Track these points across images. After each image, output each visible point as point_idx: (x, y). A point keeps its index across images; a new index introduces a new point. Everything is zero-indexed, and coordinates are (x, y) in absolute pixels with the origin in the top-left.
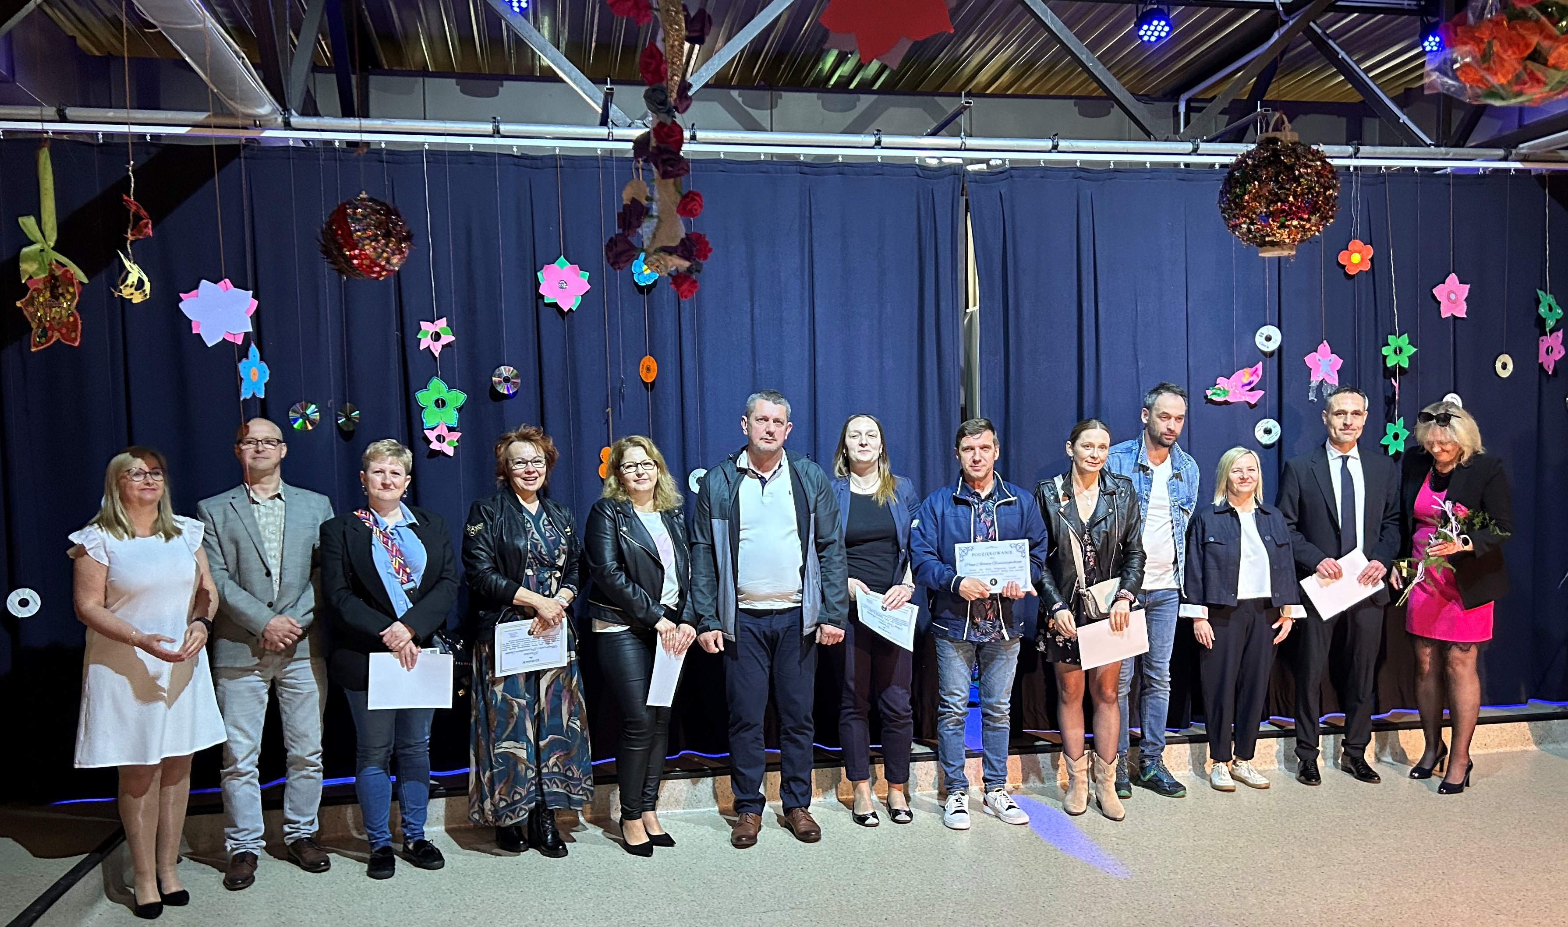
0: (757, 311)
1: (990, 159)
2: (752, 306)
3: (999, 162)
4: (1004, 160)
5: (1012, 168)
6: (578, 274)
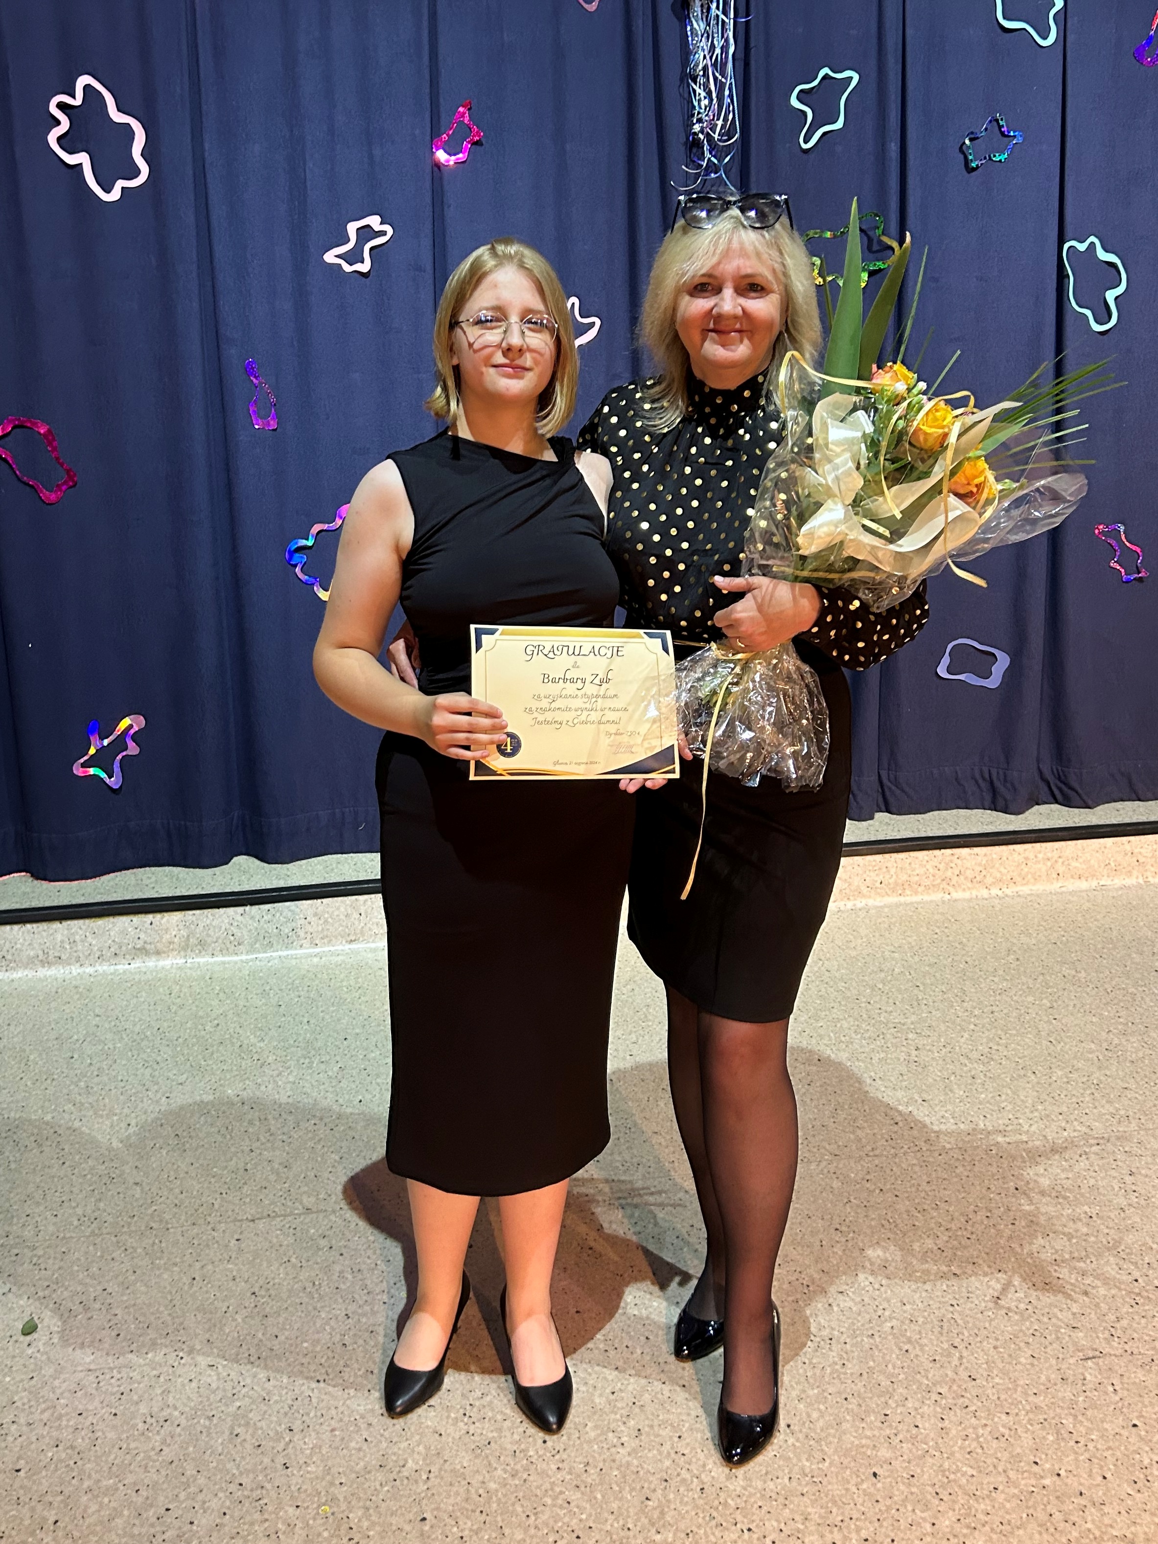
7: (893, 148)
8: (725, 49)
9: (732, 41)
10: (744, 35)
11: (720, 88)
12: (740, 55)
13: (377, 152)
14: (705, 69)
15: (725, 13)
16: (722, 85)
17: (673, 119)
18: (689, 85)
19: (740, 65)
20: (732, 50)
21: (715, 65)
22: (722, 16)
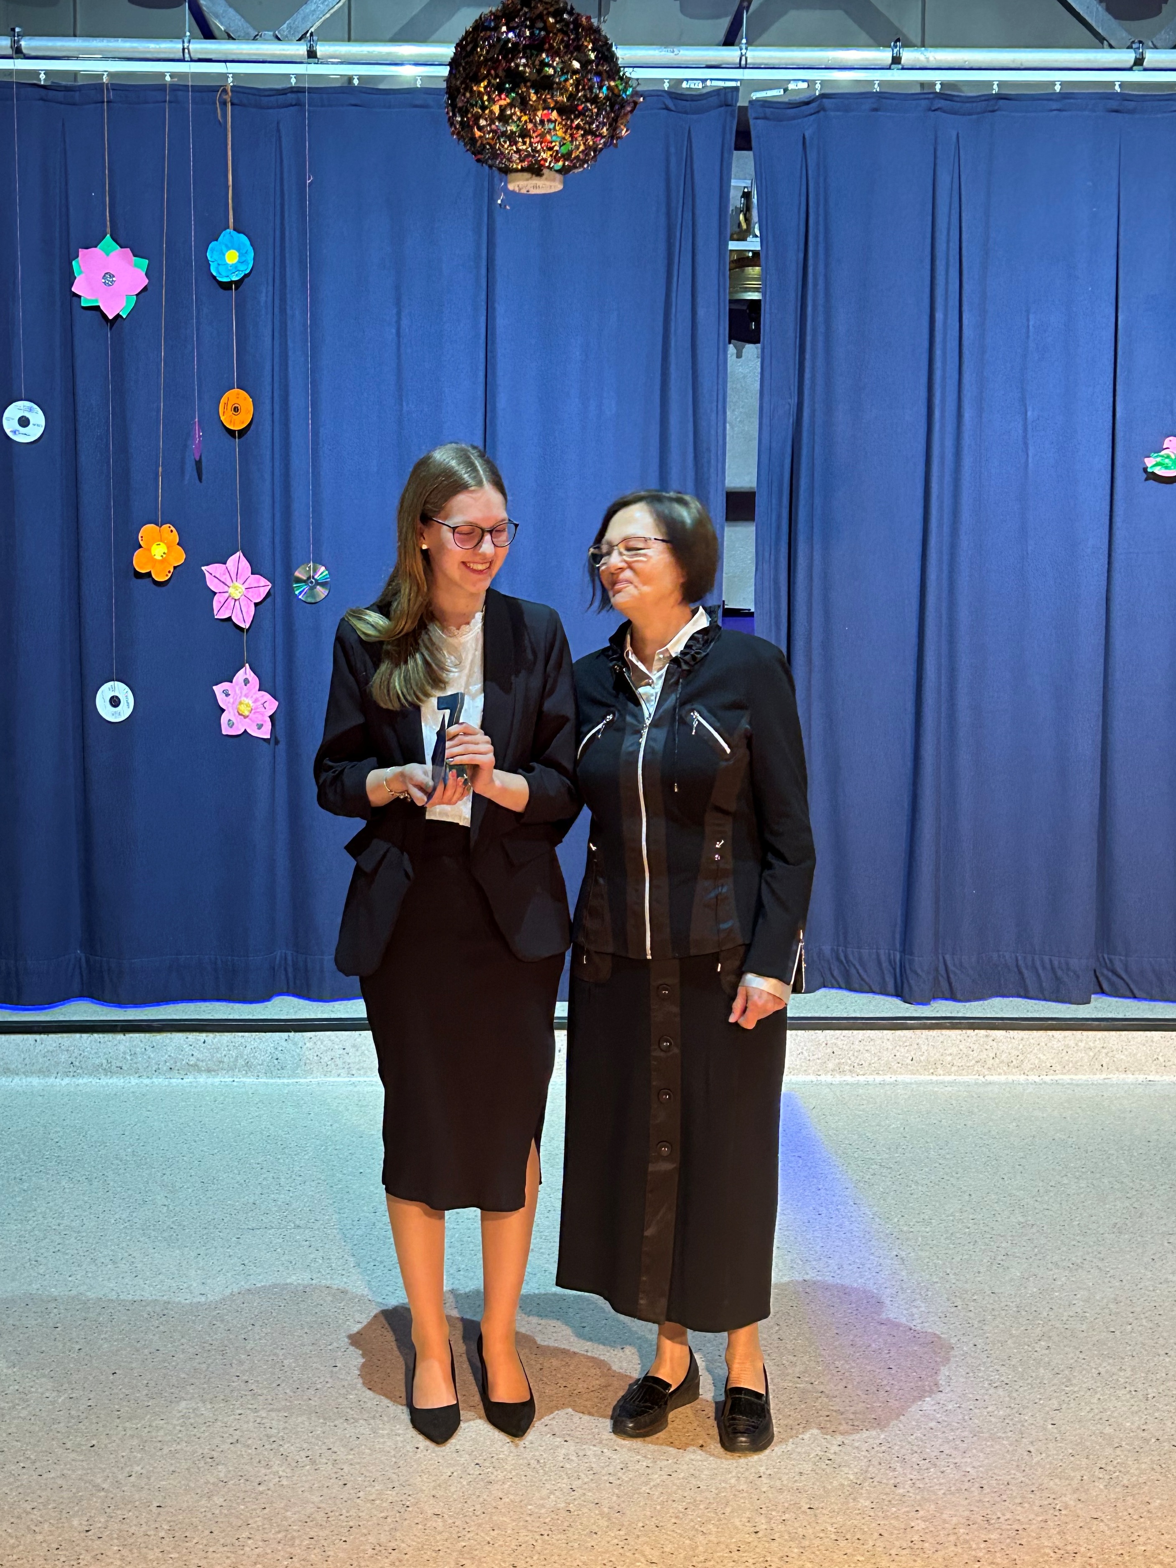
0: (405, 322)
1: (789, 81)
2: (399, 314)
3: (804, 85)
4: (811, 83)
5: (823, 96)
6: (130, 263)
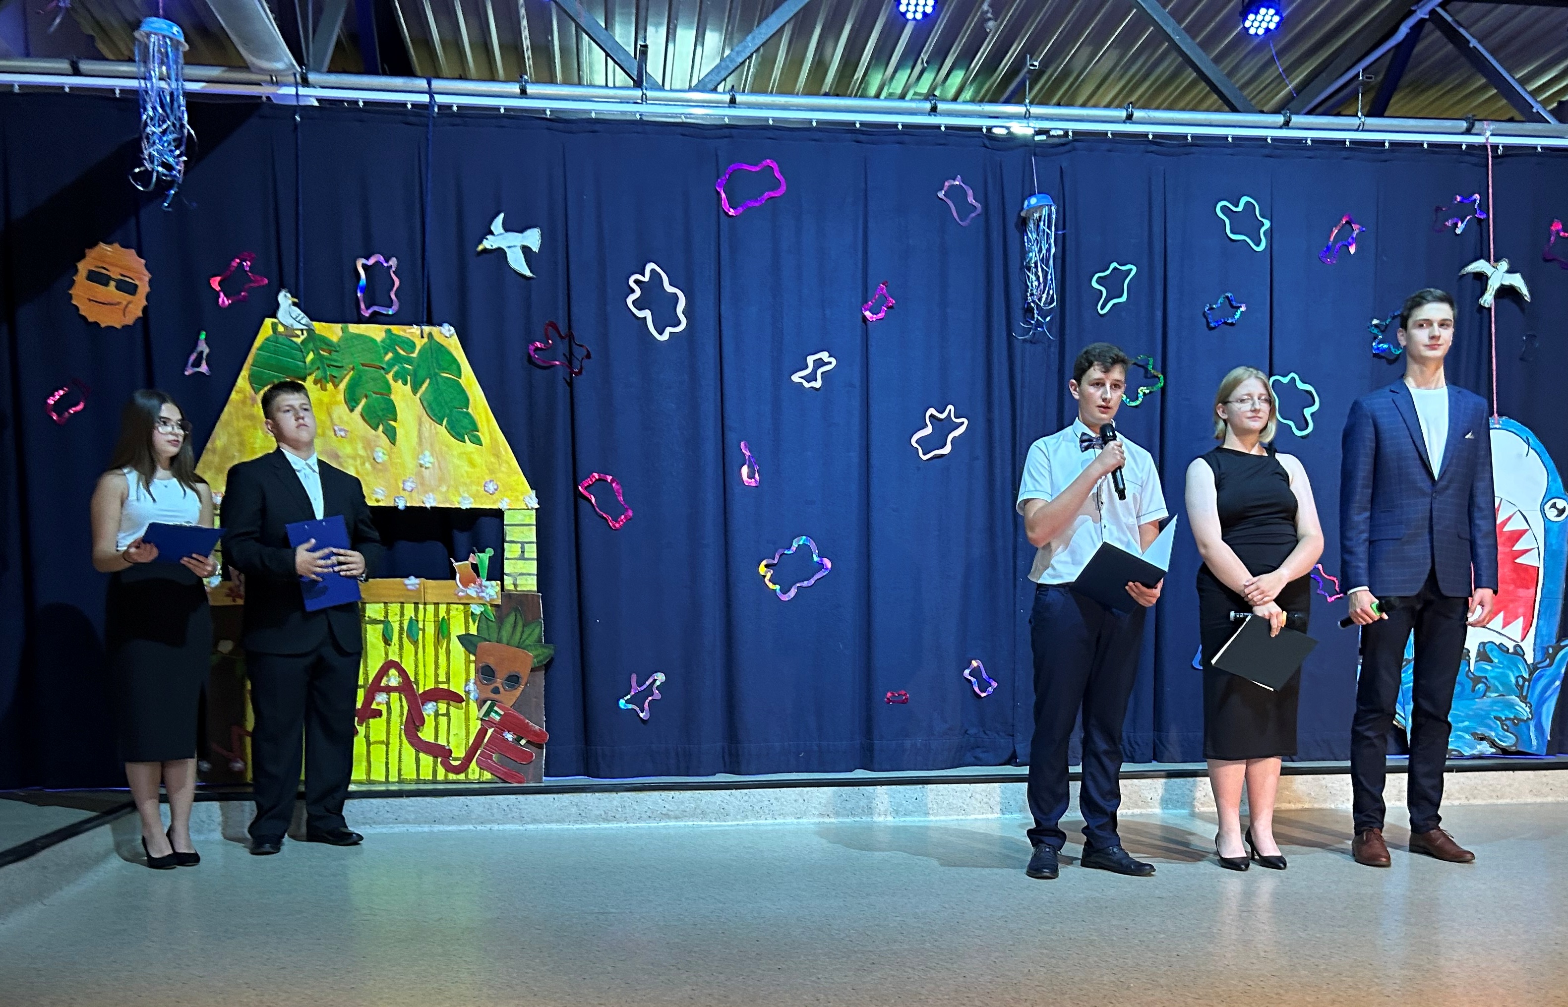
1: (1052, 129)
3: (1062, 132)
4: (1066, 130)
5: (1075, 140)
7: (1159, 314)
8: (1048, 250)
9: (1053, 245)
10: (1062, 242)
11: (1045, 274)
12: (1059, 255)
13: (828, 312)
14: (1036, 263)
15: (1049, 228)
16: (1047, 272)
17: (1016, 295)
18: (1025, 273)
19: (1059, 262)
20: (1053, 251)
21: (1042, 260)
22: (1047, 230)
